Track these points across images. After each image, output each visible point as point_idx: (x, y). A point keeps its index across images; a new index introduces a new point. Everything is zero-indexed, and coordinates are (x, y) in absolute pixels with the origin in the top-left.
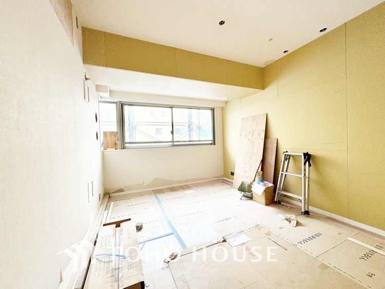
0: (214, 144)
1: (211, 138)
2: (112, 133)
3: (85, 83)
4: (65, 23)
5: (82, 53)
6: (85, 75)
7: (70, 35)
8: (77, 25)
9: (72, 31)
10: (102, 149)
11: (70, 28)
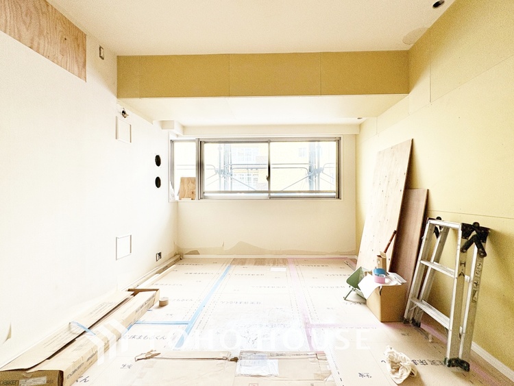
0: (339, 197)
1: (334, 188)
2: (189, 179)
3: (119, 121)
4: (60, 57)
5: (116, 88)
6: (123, 112)
7: (76, 69)
8: (100, 57)
9: (81, 64)
10: (177, 198)
11: (77, 61)
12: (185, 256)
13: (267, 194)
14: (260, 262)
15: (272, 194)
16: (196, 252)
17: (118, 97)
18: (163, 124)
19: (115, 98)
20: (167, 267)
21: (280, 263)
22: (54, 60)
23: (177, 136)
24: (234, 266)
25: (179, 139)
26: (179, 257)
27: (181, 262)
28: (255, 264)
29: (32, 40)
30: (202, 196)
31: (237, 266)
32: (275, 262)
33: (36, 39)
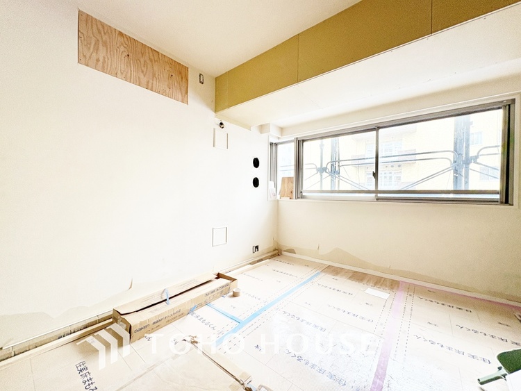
0: (507, 202)
2: (289, 179)
3: (216, 131)
4: (168, 90)
5: (213, 104)
6: (221, 124)
7: (180, 96)
8: (200, 82)
9: (184, 92)
10: (278, 197)
11: (181, 90)
12: (284, 253)
13: (374, 195)
14: (358, 277)
15: (379, 195)
16: (292, 251)
17: (215, 111)
18: (262, 128)
19: (214, 113)
20: (261, 260)
21: (386, 286)
22: (164, 93)
23: (279, 138)
24: (324, 274)
25: (280, 141)
26: (277, 253)
27: (277, 258)
28: (350, 278)
29: (148, 82)
30: (300, 196)
31: (327, 275)
32: (379, 282)
33: (151, 81)
